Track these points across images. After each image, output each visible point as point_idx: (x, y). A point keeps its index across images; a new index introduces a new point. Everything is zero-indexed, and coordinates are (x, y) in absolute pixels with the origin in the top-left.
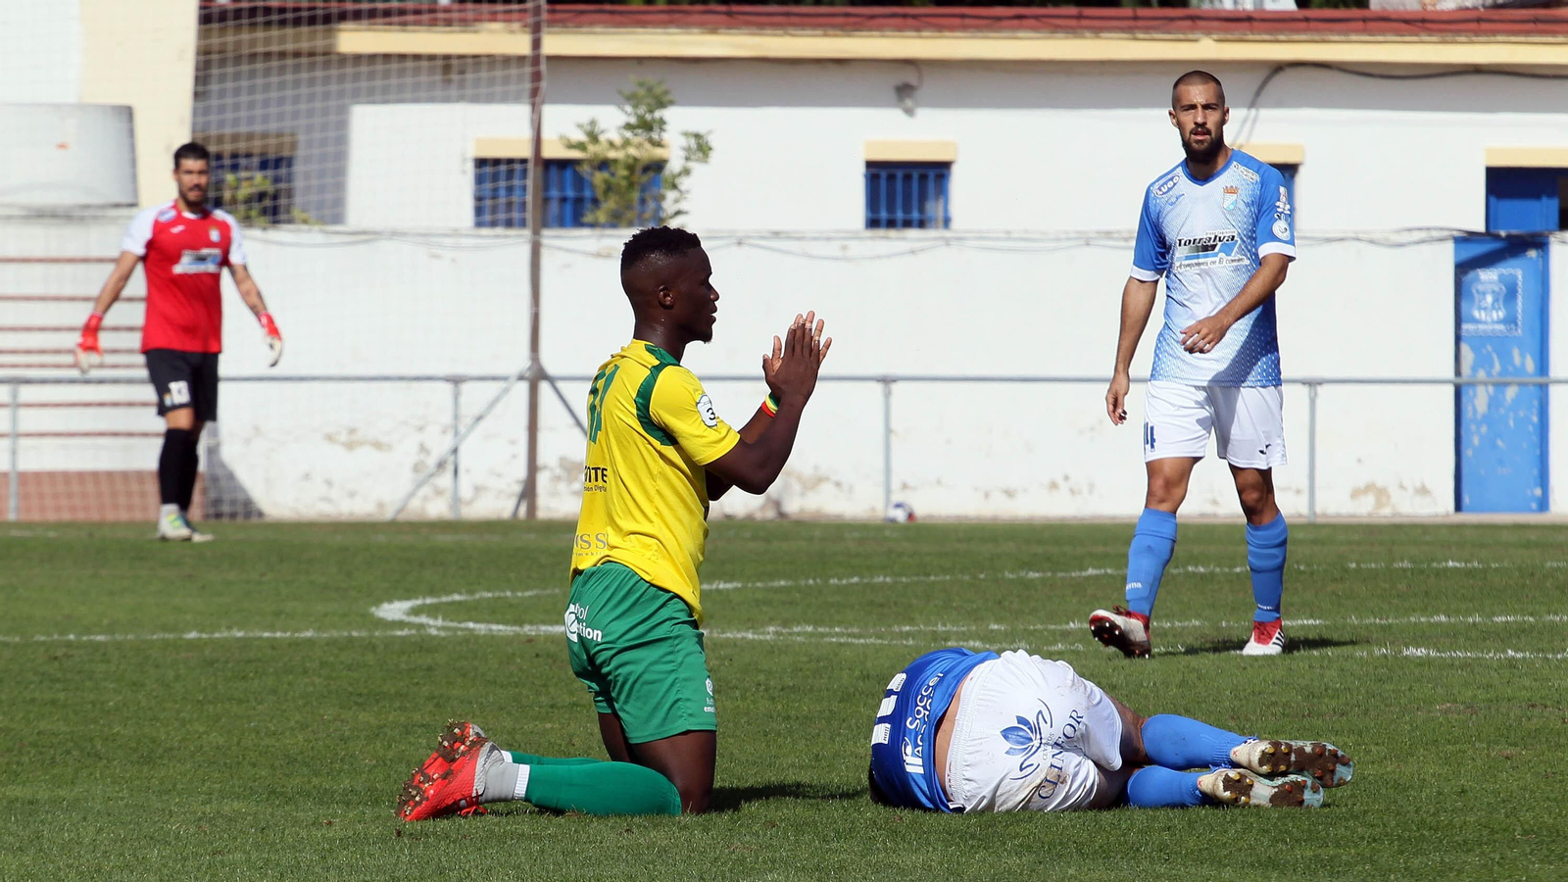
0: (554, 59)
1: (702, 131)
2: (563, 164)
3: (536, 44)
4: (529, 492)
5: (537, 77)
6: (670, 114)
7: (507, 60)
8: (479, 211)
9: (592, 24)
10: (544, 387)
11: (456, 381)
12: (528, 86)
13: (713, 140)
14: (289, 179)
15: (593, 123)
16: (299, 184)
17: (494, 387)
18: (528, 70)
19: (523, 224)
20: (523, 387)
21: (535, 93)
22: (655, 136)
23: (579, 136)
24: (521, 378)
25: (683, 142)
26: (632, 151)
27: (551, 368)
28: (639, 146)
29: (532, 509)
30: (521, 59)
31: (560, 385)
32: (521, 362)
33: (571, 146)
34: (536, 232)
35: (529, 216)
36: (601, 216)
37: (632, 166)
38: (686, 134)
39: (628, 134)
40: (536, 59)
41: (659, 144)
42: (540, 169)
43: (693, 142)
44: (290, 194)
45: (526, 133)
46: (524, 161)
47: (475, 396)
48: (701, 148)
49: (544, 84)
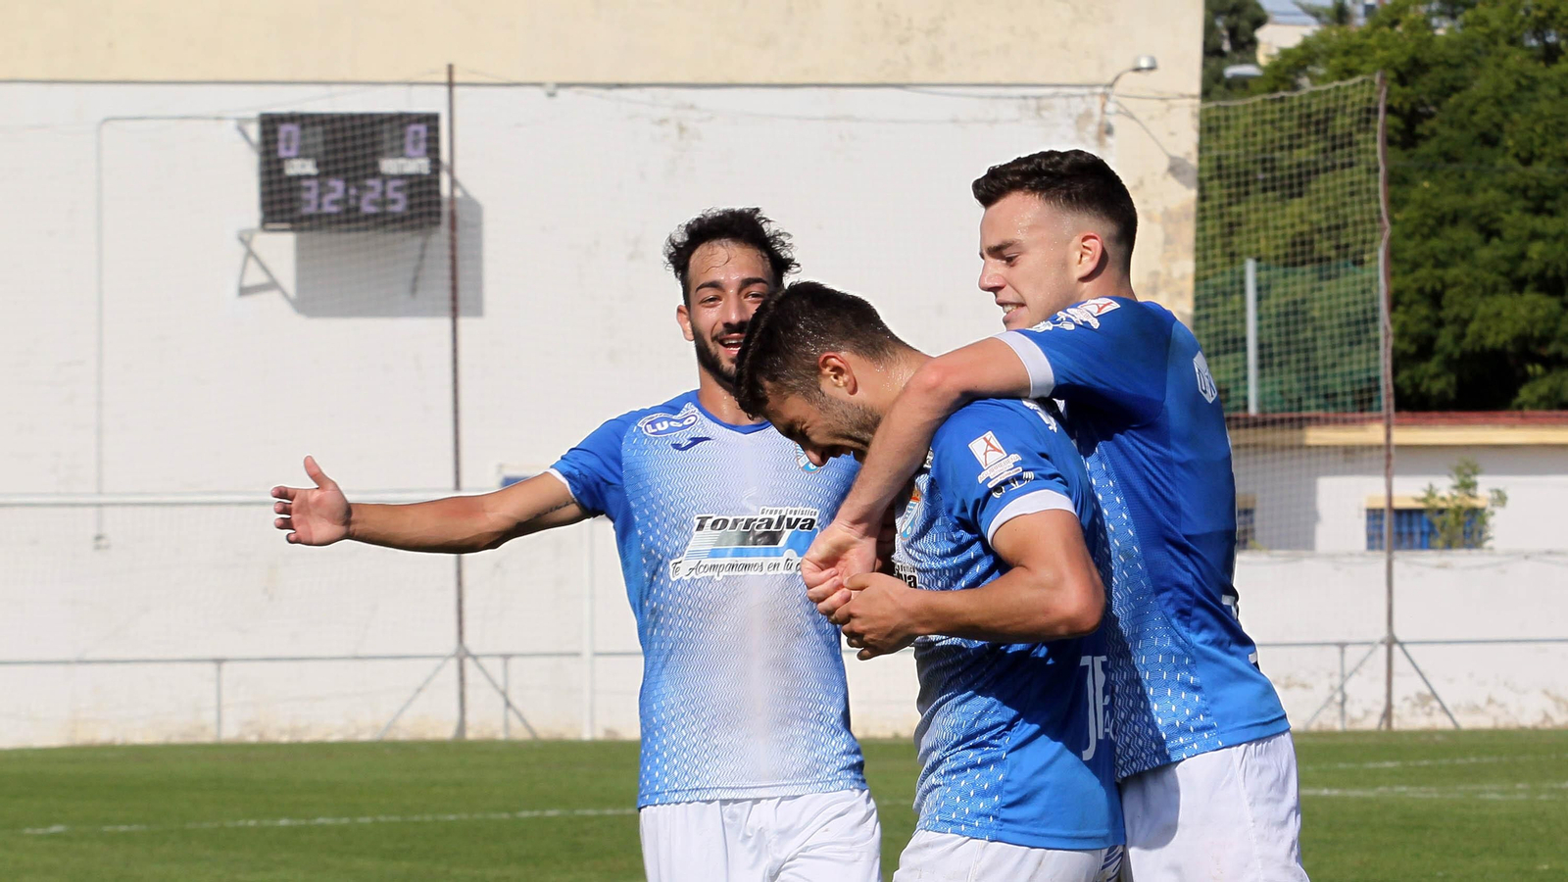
0: (1401, 447)
1: (1501, 488)
2: (1410, 512)
3: (1388, 436)
4: (1388, 714)
5: (1389, 457)
6: (1479, 479)
7: (1370, 448)
8: (1371, 538)
9: (1437, 424)
10: (1396, 649)
11: (1342, 645)
12: (1383, 462)
13: (1509, 493)
14: (1252, 521)
15: (1431, 486)
16: (1257, 524)
17: (1366, 649)
18: (1383, 453)
19: (1381, 548)
20: (1383, 649)
21: (1388, 466)
22: (1471, 491)
23: (1423, 495)
24: (1382, 642)
25: (1489, 495)
26: (1458, 502)
27: (1400, 635)
28: (1462, 499)
29: (1389, 725)
30: (1379, 447)
31: (1408, 648)
32: (1383, 633)
33: (1417, 500)
34: (1390, 553)
35: (1385, 542)
36: (1439, 543)
37: (1458, 511)
38: (1492, 491)
39: (1455, 493)
40: (1388, 446)
41: (1473, 497)
42: (1393, 516)
43: (1495, 495)
44: (1253, 531)
45: (1382, 493)
46: (1382, 510)
47: (1353, 654)
48: (1501, 498)
49: (1393, 462)
